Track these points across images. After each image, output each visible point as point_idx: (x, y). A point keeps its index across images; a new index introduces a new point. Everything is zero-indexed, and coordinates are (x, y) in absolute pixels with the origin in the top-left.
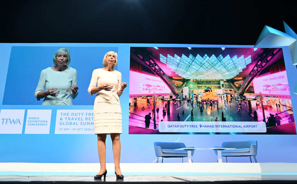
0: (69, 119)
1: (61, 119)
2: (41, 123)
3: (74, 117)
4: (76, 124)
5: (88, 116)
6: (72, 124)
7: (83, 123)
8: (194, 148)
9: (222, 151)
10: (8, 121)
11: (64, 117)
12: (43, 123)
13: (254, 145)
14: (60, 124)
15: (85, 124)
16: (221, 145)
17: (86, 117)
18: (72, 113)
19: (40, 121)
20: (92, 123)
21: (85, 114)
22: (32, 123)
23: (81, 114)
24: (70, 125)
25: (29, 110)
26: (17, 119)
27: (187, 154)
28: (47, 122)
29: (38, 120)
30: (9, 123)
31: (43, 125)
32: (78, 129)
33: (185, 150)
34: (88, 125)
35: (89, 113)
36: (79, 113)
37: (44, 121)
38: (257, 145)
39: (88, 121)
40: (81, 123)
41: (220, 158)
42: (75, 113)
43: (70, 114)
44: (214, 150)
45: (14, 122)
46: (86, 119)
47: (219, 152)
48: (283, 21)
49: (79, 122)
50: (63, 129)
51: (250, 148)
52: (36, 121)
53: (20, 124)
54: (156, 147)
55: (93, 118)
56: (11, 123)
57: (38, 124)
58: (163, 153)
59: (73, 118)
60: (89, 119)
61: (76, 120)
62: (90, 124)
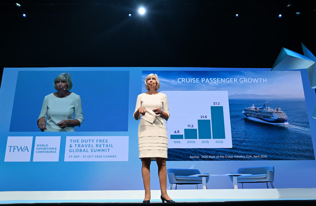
0: (79, 145)
1: (71, 146)
2: (50, 150)
3: (84, 143)
4: (86, 151)
5: (99, 143)
6: (82, 151)
7: (93, 150)
8: (209, 174)
9: (237, 178)
10: (16, 149)
11: (73, 144)
12: (52, 150)
13: (270, 171)
14: (70, 151)
15: (95, 151)
16: (236, 172)
17: (97, 143)
18: (82, 140)
19: (48, 149)
20: (103, 150)
21: (95, 141)
22: (40, 150)
23: (91, 141)
24: (80, 152)
25: (37, 137)
26: (25, 147)
27: (202, 180)
28: (56, 149)
29: (47, 147)
30: (16, 150)
31: (51, 152)
32: (88, 157)
33: (199, 176)
34: (99, 151)
36: (90, 140)
37: (53, 149)
38: (274, 170)
39: (99, 148)
40: (91, 150)
41: (236, 185)
42: (85, 140)
43: (80, 141)
44: (230, 176)
45: (22, 149)
46: (96, 146)
47: (235, 179)
48: (302, 43)
49: (89, 149)
50: (73, 157)
51: (266, 174)
52: (45, 149)
53: (28, 151)
54: (169, 174)
55: (104, 145)
56: (19, 151)
57: (47, 152)
58: (177, 180)
59: (83, 145)
60: (100, 146)
61: (86, 147)
62: (101, 150)
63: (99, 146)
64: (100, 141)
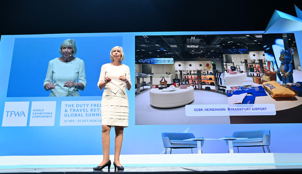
0: (74, 110)
1: (66, 111)
2: (46, 115)
3: (79, 108)
4: (81, 115)
5: (93, 108)
6: (77, 115)
7: (88, 114)
8: (203, 138)
9: (233, 141)
11: (68, 109)
12: (48, 115)
13: (266, 135)
14: (65, 116)
15: (90, 115)
16: (232, 135)
17: (91, 108)
18: (77, 105)
19: (44, 113)
20: (98, 114)
21: (90, 106)
22: (36, 115)
23: (86, 106)
24: (75, 116)
25: (33, 102)
26: (21, 111)
27: (197, 144)
28: (51, 114)
29: (43, 112)
30: (13, 115)
31: (47, 117)
32: (83, 121)
33: (194, 140)
34: (94, 116)
35: (94, 104)
36: (84, 105)
37: (49, 113)
38: (270, 134)
39: (94, 113)
40: (86, 114)
41: (231, 149)
42: (80, 105)
43: (75, 106)
44: (225, 140)
45: (18, 114)
46: (91, 110)
47: (230, 142)
48: (294, 5)
49: (84, 114)
50: (68, 121)
51: (262, 138)
52: (41, 113)
53: (25, 116)
54: (164, 138)
55: (98, 109)
56: (16, 115)
57: (43, 116)
58: (172, 144)
59: (78, 109)
61: (81, 111)
62: (96, 115)
63: (93, 110)
64: (94, 106)
